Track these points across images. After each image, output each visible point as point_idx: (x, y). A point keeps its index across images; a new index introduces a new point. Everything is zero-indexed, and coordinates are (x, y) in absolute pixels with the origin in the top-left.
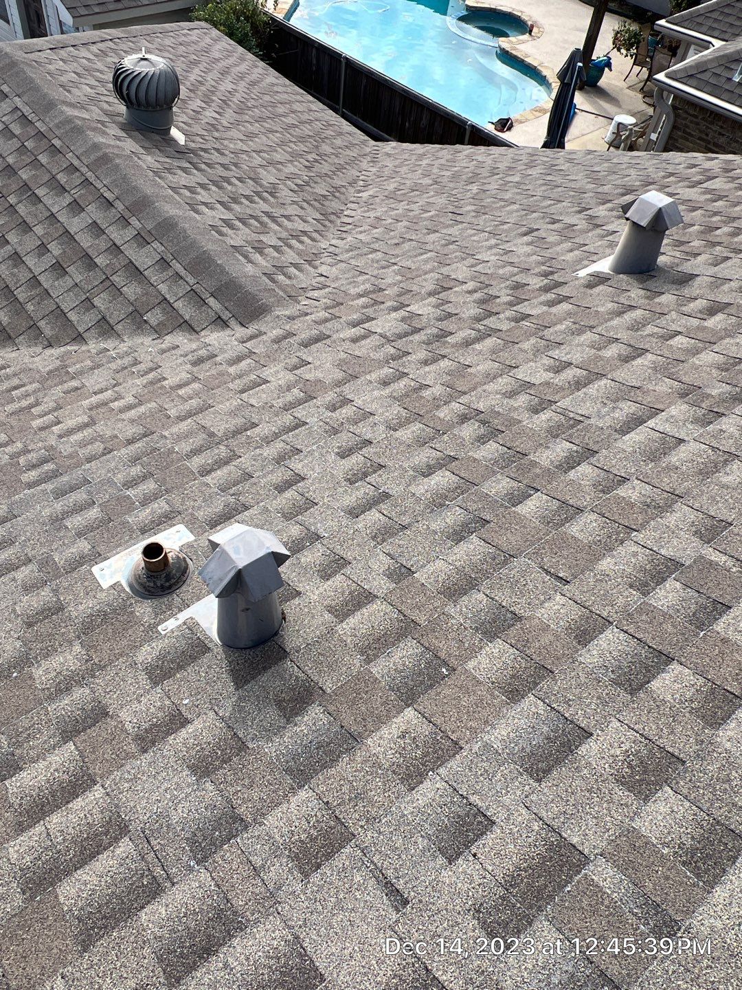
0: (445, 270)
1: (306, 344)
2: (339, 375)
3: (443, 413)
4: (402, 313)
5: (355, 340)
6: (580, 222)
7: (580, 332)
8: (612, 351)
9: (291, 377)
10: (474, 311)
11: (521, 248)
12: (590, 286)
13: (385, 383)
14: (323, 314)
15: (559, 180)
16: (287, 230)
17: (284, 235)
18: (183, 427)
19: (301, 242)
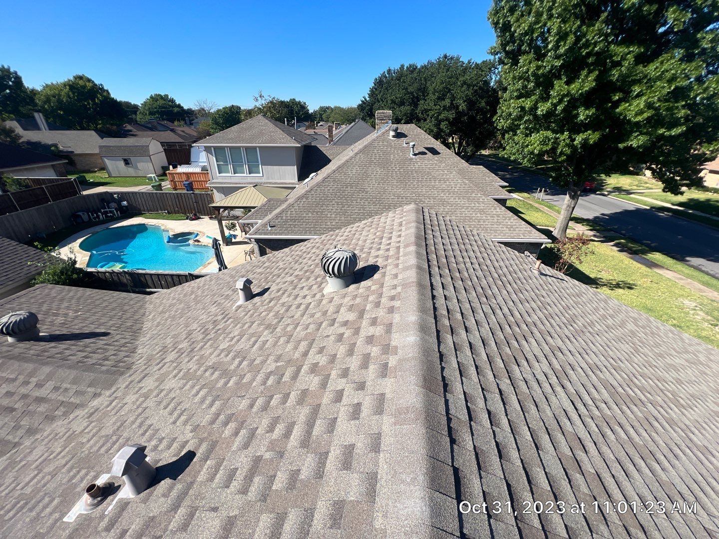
0: (188, 329)
1: (139, 382)
3: (199, 373)
4: (176, 350)
5: (159, 370)
6: (230, 292)
7: (236, 325)
8: (247, 326)
9: (137, 396)
10: (201, 337)
11: (213, 309)
12: (237, 311)
13: (175, 377)
14: (144, 367)
15: (221, 282)
16: (117, 346)
17: (117, 348)
18: (92, 442)
19: (126, 347)
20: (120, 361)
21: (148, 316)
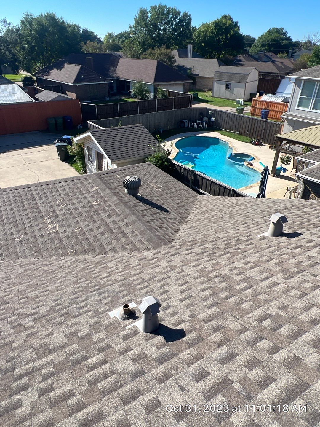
0: (217, 235)
1: (172, 255)
2: (181, 264)
3: (211, 275)
4: (202, 247)
5: (187, 255)
6: (261, 221)
7: (255, 253)
8: (264, 259)
9: (167, 264)
10: (224, 247)
11: (241, 228)
12: (261, 240)
13: (194, 266)
14: (178, 247)
15: (257, 207)
16: (170, 222)
17: (169, 224)
18: (135, 277)
19: (174, 226)
20: (167, 234)
21: (193, 211)
